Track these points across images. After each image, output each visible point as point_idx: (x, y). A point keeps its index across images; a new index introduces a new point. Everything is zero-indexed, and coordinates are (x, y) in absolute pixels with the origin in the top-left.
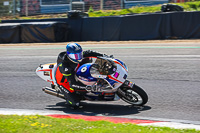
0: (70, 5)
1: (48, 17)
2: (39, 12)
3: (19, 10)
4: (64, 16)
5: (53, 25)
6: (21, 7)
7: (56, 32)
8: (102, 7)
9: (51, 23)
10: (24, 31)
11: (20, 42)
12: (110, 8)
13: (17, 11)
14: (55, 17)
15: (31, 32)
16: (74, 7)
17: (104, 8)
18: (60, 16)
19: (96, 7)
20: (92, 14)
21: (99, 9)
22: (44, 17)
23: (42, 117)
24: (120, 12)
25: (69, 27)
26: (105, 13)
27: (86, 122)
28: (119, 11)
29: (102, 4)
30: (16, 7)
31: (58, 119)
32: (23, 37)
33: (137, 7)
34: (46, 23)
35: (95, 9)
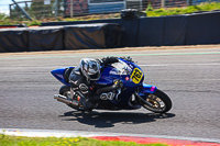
0: (124, 2)
1: (98, 18)
2: (86, 12)
3: (62, 9)
4: (117, 16)
5: (103, 27)
6: (65, 7)
7: (106, 36)
8: (163, 4)
9: (101, 25)
10: (68, 36)
11: (64, 48)
12: (173, 5)
13: (60, 12)
14: (106, 17)
15: (77, 36)
16: (130, 5)
17: (167, 5)
18: (112, 17)
19: (156, 4)
20: (151, 13)
21: (160, 6)
22: (92, 18)
23: (85, 139)
24: (186, 10)
25: (123, 29)
26: (167, 11)
28: (184, 8)
29: (163, 1)
30: (59, 7)
31: (104, 142)
32: (67, 42)
33: (206, 4)
34: (95, 25)
35: (155, 7)
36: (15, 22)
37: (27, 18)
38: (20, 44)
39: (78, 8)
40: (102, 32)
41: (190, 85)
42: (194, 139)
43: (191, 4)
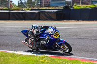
0: (65, 2)
1: (54, 8)
2: (49, 5)
3: (39, 4)
4: (62, 7)
5: (56, 12)
6: (41, 3)
7: (57, 15)
8: (81, 3)
10: (41, 14)
11: (39, 20)
12: (85, 4)
13: (38, 5)
14: (57, 8)
15: (45, 15)
16: (67, 3)
17: (82, 4)
18: (59, 8)
19: (78, 3)
20: (76, 7)
22: (51, 8)
23: (46, 57)
24: (90, 6)
25: (64, 13)
26: (82, 6)
27: (68, 60)
29: (81, 2)
30: (38, 3)
32: (41, 17)
34: (52, 11)
35: (77, 4)
36: (20, 8)
37: (25, 7)
38: (22, 17)
39: (46, 4)
40: (55, 14)
41: (90, 37)
42: (91, 59)
43: (92, 4)
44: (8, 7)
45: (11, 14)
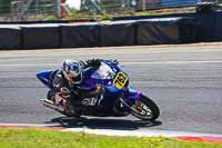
1: (171, 11)
2: (159, 6)
3: (134, 3)
4: (192, 10)
5: (177, 22)
7: (181, 30)
10: (140, 30)
14: (180, 11)
15: (150, 31)
18: (186, 10)
22: (165, 12)
25: (198, 23)
32: (140, 37)
34: (169, 19)
36: (86, 17)
37: (98, 12)
38: (92, 39)
40: (176, 27)
44: (56, 15)
45: (63, 31)
